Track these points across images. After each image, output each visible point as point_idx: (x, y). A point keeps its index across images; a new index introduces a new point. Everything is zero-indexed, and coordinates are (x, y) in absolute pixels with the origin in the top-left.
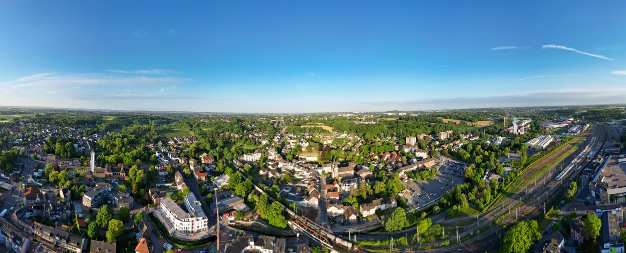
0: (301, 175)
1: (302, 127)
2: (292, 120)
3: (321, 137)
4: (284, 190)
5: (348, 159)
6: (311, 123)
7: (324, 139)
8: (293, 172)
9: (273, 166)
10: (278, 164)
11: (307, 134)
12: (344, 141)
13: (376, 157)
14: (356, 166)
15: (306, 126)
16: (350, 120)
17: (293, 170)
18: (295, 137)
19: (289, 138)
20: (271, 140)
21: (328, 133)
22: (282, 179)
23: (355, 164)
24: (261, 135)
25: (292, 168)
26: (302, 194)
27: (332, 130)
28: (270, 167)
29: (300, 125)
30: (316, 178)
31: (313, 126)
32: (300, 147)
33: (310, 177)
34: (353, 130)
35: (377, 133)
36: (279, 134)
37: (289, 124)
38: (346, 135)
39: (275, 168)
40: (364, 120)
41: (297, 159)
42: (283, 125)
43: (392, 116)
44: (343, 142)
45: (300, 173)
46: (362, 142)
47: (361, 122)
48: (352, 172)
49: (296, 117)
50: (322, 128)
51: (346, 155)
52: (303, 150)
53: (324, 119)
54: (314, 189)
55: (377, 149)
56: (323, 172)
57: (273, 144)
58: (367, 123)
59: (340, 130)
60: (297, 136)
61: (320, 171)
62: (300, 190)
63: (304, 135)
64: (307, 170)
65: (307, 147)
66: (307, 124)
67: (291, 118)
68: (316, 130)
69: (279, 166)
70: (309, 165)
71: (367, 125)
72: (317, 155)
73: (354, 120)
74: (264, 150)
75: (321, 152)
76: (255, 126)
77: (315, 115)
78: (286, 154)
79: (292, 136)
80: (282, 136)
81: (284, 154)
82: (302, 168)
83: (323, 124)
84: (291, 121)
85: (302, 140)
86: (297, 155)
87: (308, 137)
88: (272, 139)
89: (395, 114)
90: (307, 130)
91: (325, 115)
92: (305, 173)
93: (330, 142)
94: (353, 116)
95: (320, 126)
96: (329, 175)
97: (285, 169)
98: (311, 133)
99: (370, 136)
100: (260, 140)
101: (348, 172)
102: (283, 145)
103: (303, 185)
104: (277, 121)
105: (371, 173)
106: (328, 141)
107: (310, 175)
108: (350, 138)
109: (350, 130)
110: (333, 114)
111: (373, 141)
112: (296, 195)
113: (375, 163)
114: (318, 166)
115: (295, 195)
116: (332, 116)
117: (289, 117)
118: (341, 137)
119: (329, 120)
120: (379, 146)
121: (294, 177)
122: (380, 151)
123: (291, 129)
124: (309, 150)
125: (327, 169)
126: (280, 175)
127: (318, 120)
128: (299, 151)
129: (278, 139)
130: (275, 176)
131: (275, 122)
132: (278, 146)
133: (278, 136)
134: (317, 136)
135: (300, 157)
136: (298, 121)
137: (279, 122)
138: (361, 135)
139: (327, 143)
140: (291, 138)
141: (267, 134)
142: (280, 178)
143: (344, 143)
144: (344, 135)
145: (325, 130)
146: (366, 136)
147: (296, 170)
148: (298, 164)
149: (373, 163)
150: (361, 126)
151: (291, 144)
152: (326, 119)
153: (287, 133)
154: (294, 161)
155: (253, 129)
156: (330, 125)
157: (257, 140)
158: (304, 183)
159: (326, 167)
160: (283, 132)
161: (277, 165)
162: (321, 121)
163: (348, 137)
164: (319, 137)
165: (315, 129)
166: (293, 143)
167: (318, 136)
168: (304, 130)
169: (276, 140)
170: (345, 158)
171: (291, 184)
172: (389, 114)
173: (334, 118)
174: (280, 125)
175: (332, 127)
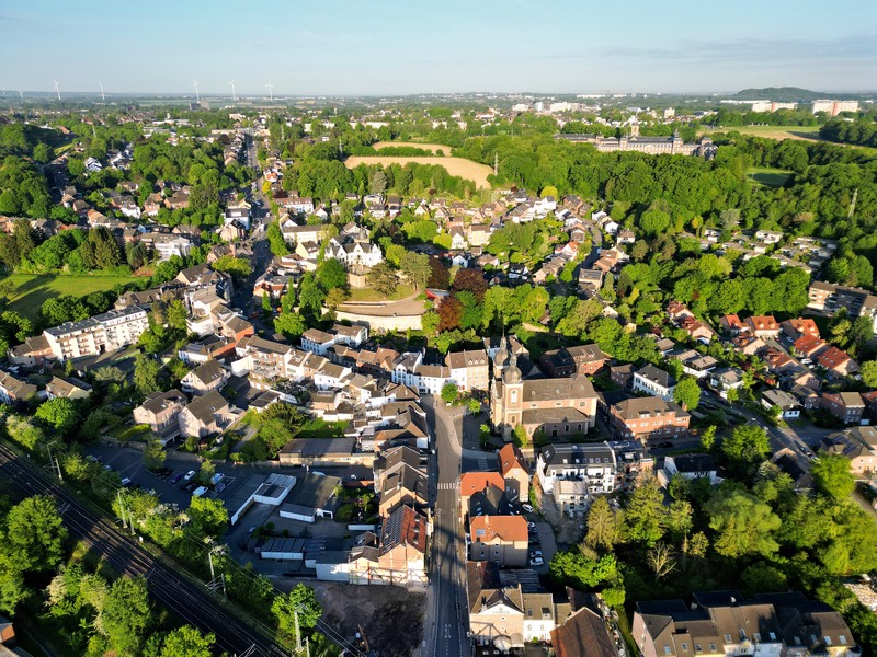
0: (342, 408)
1: (353, 163)
2: (308, 128)
3: (440, 215)
4: (258, 498)
5: (566, 328)
6: (396, 144)
7: (453, 224)
8: (305, 392)
9: (204, 372)
10: (231, 356)
11: (377, 200)
12: (545, 236)
13: (704, 333)
14: (606, 367)
15: (369, 161)
16: (566, 131)
17: (307, 381)
18: (321, 213)
19: (290, 223)
20: (203, 234)
21: (472, 193)
22: (251, 435)
23: (598, 358)
24: (153, 211)
25: (299, 373)
26: (346, 511)
27: (490, 179)
28: (192, 380)
29: (346, 155)
30: (412, 428)
31: (403, 161)
32: (340, 270)
33: (386, 419)
34: (583, 184)
35: (706, 208)
36: (244, 204)
37: (291, 148)
38: (553, 205)
39: (214, 384)
40: (635, 132)
41: (328, 326)
42: (264, 155)
43: (776, 119)
44: (536, 241)
45: (339, 399)
46: (629, 248)
47: (624, 146)
48: (590, 406)
49: (327, 115)
50: (444, 171)
51: (557, 311)
52: (356, 282)
53: (454, 123)
54: (405, 491)
55: (708, 289)
56: (450, 389)
57: (211, 257)
58: (652, 149)
59: (524, 178)
60: (328, 210)
61: (434, 384)
62: (333, 487)
63: (361, 207)
64: (372, 382)
65: (376, 272)
66: (377, 147)
67: (306, 119)
68: (417, 182)
69: (238, 368)
70: (383, 356)
71: (653, 161)
72: (421, 306)
73: (586, 131)
74: (162, 294)
75: (440, 295)
76: (125, 161)
77: (410, 105)
78: (275, 303)
79: (308, 207)
80: (257, 212)
81: (266, 306)
82: (347, 371)
83: (447, 150)
84: (303, 135)
85: (353, 229)
86: (325, 311)
87: (378, 215)
88: (210, 228)
89: (791, 106)
90: (377, 181)
91: (457, 105)
92: (364, 395)
93: (480, 238)
94: (579, 115)
95: (433, 161)
96: (475, 406)
97: (269, 381)
98: (392, 193)
99: (667, 218)
100: (146, 239)
101: (572, 403)
102: (262, 256)
103: (353, 460)
104: (238, 134)
105: (684, 422)
106: (469, 238)
107: (384, 409)
108: (570, 222)
109: (573, 183)
110: (491, 103)
111: (686, 248)
112: (317, 518)
113: (699, 363)
114: (426, 361)
115: (309, 519)
116: (486, 111)
117: (296, 113)
118: (529, 215)
119: (474, 129)
120: (715, 279)
121: (310, 417)
122: (724, 302)
123: (303, 177)
124: (384, 281)
125: (469, 375)
126: (243, 413)
127: (424, 131)
128: (333, 291)
129: (238, 225)
130: (213, 427)
131: (225, 140)
132: (235, 265)
133: (239, 208)
134: (420, 211)
135: (340, 316)
136: (336, 133)
137: (248, 141)
138: (620, 207)
139: (464, 245)
140: (300, 220)
141: (186, 205)
142: (241, 433)
143: (544, 248)
144: (544, 206)
145: (455, 181)
146: (646, 216)
147: (321, 380)
148: (331, 349)
149: (689, 363)
150: (622, 167)
151: (300, 250)
152: (463, 125)
153: (282, 195)
154: (311, 336)
155: (110, 182)
156: (482, 156)
157: (128, 239)
158: (355, 450)
159: (463, 365)
160: (264, 189)
161: (228, 363)
162: (442, 137)
163: (559, 215)
164: (431, 213)
165: (412, 173)
166: (308, 245)
167: (425, 211)
168: (359, 182)
169: (228, 233)
170: (552, 325)
171: (294, 460)
172: (760, 106)
173: (498, 119)
174: (253, 154)
175: (491, 165)
